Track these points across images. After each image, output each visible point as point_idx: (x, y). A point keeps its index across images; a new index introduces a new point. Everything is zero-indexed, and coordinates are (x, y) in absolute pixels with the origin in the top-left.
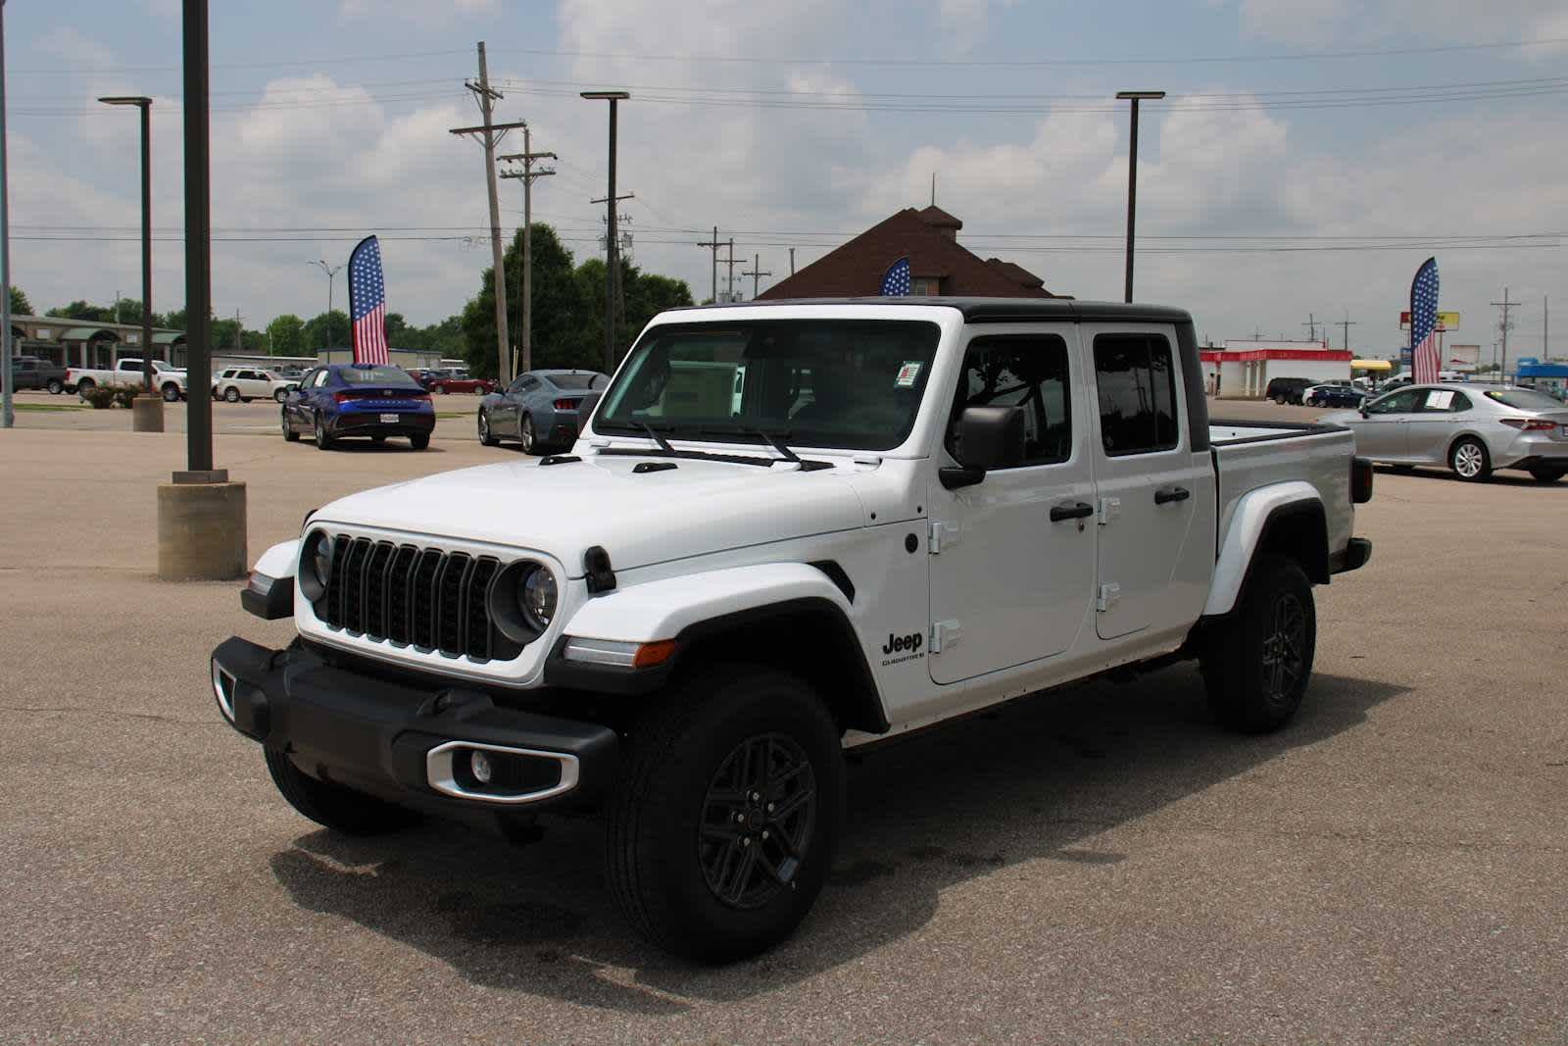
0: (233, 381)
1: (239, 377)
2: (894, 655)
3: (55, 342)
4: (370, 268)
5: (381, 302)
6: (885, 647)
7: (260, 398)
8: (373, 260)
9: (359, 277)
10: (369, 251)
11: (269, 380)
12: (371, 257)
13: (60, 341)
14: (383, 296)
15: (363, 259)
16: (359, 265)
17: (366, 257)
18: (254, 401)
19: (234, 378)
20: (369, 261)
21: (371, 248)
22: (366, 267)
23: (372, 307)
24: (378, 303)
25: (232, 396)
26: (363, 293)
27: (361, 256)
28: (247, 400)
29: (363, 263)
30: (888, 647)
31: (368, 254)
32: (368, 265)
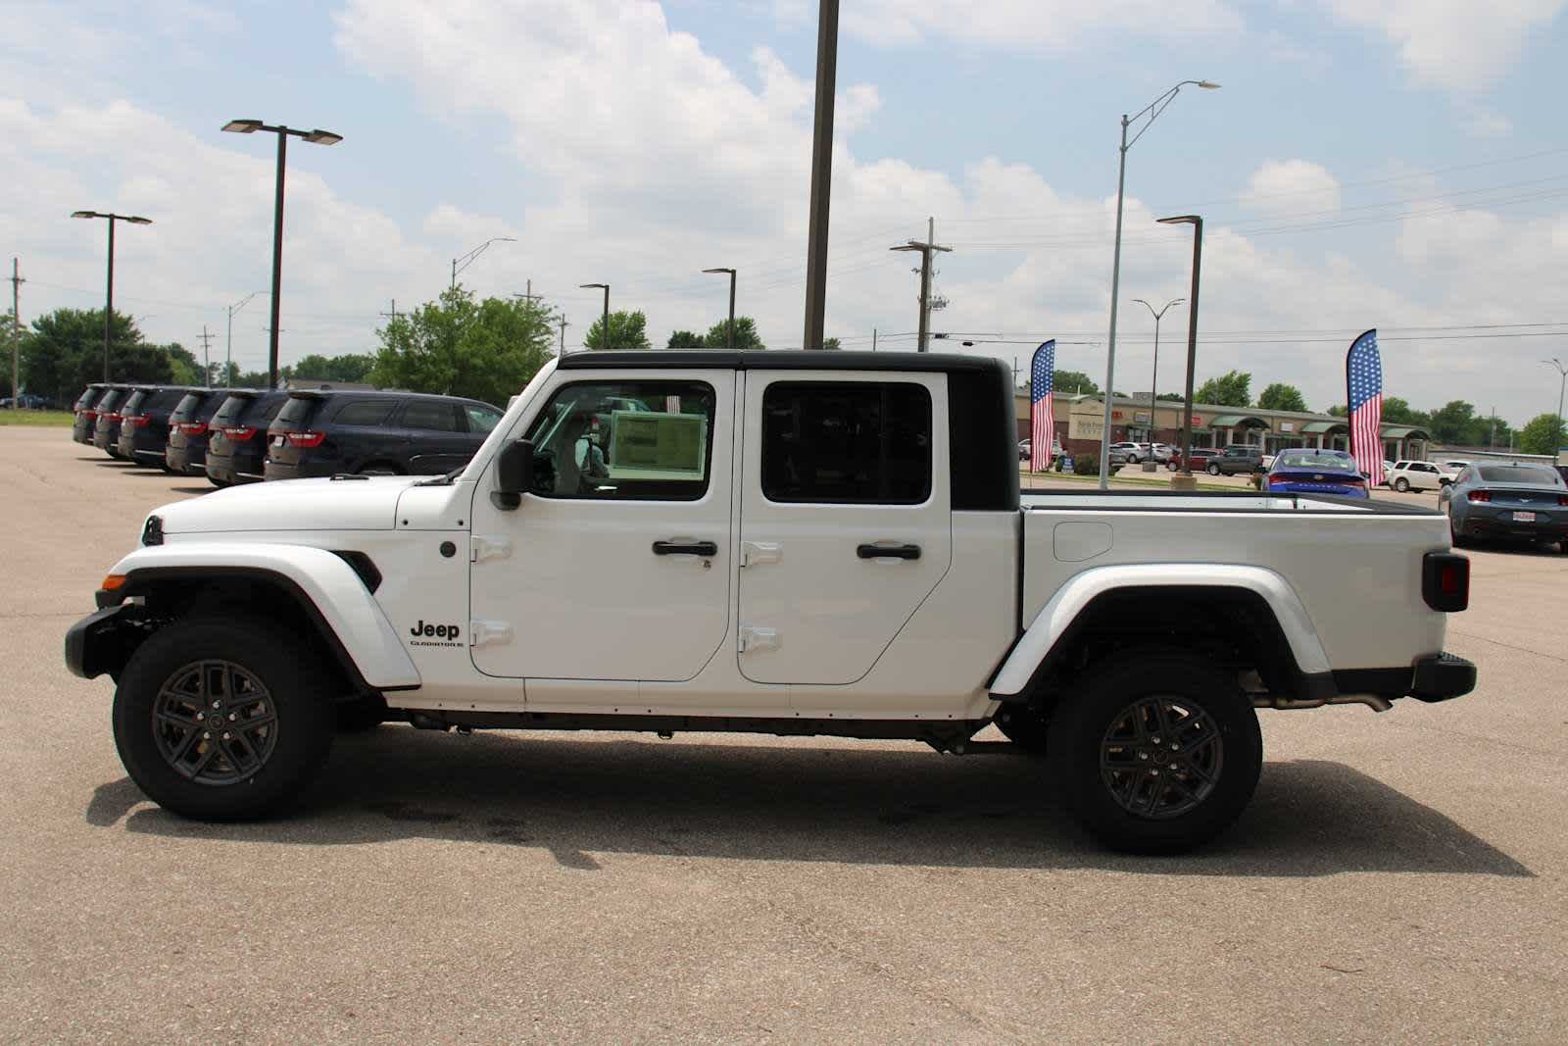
0: (1404, 472)
1: (1410, 469)
2: (424, 638)
3: (1295, 433)
4: (1368, 360)
5: (1377, 393)
6: (413, 631)
7: (1429, 490)
8: (1371, 352)
9: (1357, 369)
10: (1368, 344)
11: (1438, 473)
12: (1369, 350)
13: (1302, 433)
14: (1380, 387)
15: (1362, 351)
16: (1357, 358)
17: (1365, 350)
18: (1425, 492)
19: (1405, 469)
20: (1367, 353)
21: (1370, 341)
22: (1363, 360)
23: (1367, 397)
24: (1373, 393)
25: (1402, 486)
26: (1360, 384)
27: (1360, 349)
28: (1418, 491)
29: (1361, 355)
30: (417, 630)
31: (1367, 347)
32: (1366, 357)
